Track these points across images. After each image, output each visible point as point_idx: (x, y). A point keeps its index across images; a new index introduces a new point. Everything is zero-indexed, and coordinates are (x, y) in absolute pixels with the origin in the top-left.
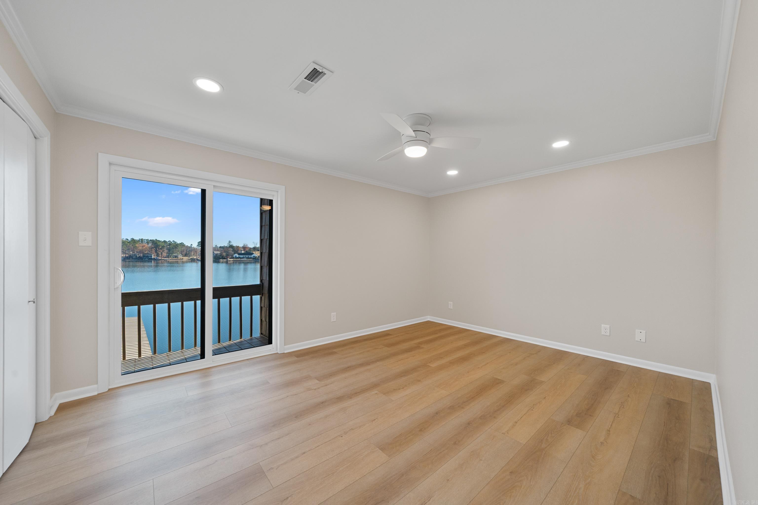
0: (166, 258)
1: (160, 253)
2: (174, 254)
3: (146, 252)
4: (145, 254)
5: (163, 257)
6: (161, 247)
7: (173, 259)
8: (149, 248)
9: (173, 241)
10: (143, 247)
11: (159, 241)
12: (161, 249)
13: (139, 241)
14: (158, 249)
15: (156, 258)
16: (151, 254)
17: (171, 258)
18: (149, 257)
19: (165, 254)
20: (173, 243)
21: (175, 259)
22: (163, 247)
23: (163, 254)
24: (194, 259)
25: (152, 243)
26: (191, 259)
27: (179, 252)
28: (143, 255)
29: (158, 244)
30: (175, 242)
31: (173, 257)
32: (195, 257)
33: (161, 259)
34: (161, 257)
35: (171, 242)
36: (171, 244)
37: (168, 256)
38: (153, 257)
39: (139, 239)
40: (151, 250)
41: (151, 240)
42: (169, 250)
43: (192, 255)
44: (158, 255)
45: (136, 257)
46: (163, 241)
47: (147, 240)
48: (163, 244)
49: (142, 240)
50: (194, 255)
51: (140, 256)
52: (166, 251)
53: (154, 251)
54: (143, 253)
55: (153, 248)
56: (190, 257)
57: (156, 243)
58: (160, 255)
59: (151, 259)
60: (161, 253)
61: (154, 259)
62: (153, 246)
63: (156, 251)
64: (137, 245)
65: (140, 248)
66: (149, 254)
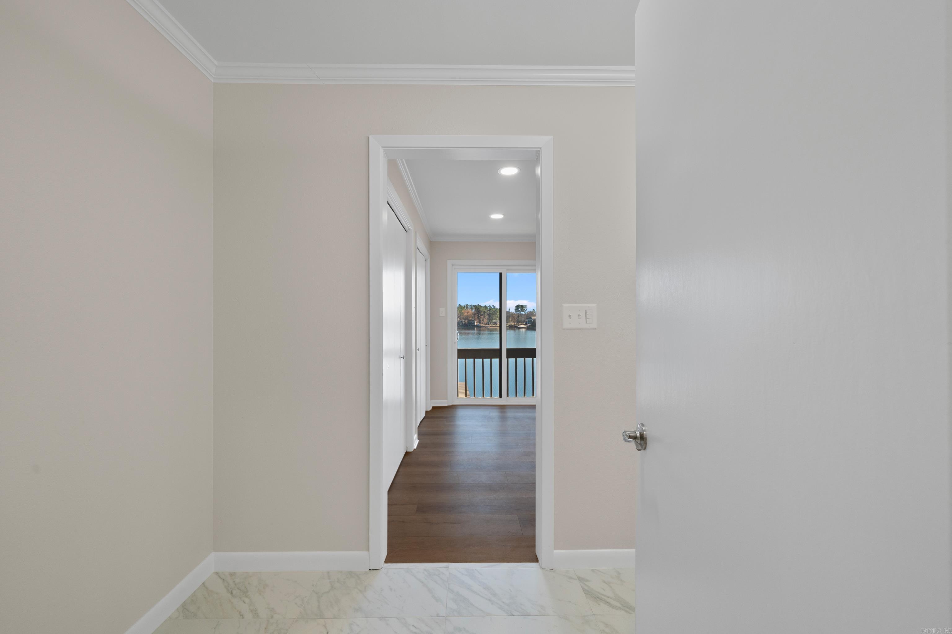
0: (486, 325)
1: (481, 319)
2: (494, 321)
3: (470, 319)
4: (470, 320)
5: (484, 324)
6: (482, 313)
7: (493, 325)
8: (473, 314)
9: (493, 306)
10: (468, 313)
11: (481, 306)
12: (482, 315)
13: (465, 307)
14: (480, 315)
15: (478, 325)
16: (474, 321)
17: (491, 325)
18: (473, 324)
19: (486, 321)
20: (492, 308)
21: (494, 325)
22: (484, 312)
23: (484, 320)
24: (512, 326)
25: (475, 309)
26: (509, 326)
27: (498, 318)
28: (468, 322)
29: (480, 309)
30: (495, 307)
31: (493, 323)
32: (513, 324)
33: (483, 326)
34: (483, 324)
35: (491, 307)
36: (491, 310)
37: (489, 322)
38: (476, 324)
39: (465, 305)
40: (475, 317)
41: (474, 306)
42: (489, 315)
43: (510, 321)
44: (480, 323)
45: (463, 323)
46: (484, 306)
47: (471, 305)
48: (483, 310)
49: (467, 305)
50: (512, 321)
51: (466, 323)
52: (487, 317)
53: (476, 317)
54: (468, 319)
55: (476, 314)
56: (508, 324)
57: (478, 308)
58: (482, 322)
59: (474, 326)
60: (483, 319)
61: (477, 326)
62: (476, 312)
63: (478, 318)
64: (463, 311)
65: (466, 314)
66: (473, 320)
